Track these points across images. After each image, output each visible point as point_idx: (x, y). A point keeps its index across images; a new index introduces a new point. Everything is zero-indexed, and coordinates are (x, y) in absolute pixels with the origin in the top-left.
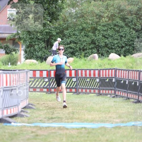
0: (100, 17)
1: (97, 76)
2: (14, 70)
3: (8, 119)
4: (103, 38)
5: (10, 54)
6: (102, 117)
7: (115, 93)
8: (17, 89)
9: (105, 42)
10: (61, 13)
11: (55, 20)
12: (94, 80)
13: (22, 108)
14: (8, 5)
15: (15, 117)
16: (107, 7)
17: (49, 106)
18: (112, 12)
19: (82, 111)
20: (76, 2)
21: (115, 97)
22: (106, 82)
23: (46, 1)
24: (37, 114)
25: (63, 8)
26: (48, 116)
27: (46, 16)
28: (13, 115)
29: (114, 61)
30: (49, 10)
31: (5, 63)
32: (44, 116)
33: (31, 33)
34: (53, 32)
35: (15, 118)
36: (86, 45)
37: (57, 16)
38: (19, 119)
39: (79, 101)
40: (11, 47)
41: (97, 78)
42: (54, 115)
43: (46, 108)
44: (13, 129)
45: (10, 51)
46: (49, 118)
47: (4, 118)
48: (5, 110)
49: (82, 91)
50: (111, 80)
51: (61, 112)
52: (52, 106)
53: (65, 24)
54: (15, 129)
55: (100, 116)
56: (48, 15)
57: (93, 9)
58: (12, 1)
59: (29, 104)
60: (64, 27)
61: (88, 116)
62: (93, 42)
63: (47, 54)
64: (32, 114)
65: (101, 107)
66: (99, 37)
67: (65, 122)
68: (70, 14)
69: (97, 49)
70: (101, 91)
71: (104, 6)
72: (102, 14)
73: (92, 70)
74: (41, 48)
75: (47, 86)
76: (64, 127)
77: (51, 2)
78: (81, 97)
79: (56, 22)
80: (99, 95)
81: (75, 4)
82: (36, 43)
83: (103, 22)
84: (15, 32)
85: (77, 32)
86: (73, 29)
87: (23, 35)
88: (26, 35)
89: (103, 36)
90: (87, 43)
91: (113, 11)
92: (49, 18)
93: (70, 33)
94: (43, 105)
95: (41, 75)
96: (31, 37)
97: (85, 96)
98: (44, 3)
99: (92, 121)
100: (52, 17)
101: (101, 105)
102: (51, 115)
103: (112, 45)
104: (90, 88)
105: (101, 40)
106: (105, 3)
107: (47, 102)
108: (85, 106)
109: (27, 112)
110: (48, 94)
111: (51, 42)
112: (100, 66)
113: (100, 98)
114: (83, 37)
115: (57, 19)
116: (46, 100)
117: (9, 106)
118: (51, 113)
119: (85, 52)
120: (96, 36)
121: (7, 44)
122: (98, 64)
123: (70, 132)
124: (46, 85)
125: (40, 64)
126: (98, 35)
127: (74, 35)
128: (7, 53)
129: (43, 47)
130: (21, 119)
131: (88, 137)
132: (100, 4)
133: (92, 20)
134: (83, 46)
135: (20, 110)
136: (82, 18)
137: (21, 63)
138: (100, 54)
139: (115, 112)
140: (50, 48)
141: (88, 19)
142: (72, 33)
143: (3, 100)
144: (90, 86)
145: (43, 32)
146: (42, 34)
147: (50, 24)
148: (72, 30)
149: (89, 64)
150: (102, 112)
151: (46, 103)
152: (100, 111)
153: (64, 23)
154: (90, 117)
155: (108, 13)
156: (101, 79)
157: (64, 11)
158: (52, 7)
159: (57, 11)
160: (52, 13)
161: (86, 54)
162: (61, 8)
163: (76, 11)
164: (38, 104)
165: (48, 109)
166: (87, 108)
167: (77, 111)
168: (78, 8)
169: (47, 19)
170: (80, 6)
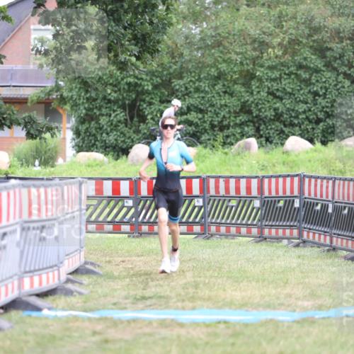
0: (262, 45)
1: (254, 192)
2: (47, 179)
3: (34, 300)
4: (270, 97)
5: (38, 138)
6: (269, 295)
7: (300, 235)
8: (56, 224)
9: (275, 109)
10: (165, 37)
11: (149, 52)
12: (247, 203)
13: (70, 272)
14: (33, 15)
15: (51, 295)
16: (278, 20)
17: (137, 269)
18: (291, 34)
19: (219, 280)
20: (202, 9)
21: (301, 245)
22: (277, 208)
23: (126, 6)
24: (106, 289)
25: (171, 24)
26: (135, 293)
27: (127, 43)
28: (45, 290)
29: (296, 156)
30: (135, 30)
31: (26, 161)
32: (124, 293)
33: (89, 86)
34: (146, 83)
35: (51, 298)
36: (227, 116)
37: (154, 42)
38: (61, 300)
39: (211, 256)
40: (40, 122)
41: (256, 197)
42: (149, 290)
43: (129, 273)
44: (46, 326)
45: (37, 130)
46: (135, 298)
47: (24, 299)
48: (26, 277)
49: (218, 230)
50: (289, 202)
51: (166, 283)
52: (142, 268)
53: (175, 63)
54: (52, 325)
55: (262, 292)
56: (133, 42)
57: (244, 25)
58: (44, 6)
59: (86, 263)
60: (171, 71)
61: (233, 293)
62: (245, 109)
63: (129, 137)
64: (93, 288)
65: (265, 270)
66: (259, 97)
67: (177, 308)
68: (187, 38)
69: (254, 126)
70: (266, 231)
71: (272, 18)
72: (267, 39)
73: (243, 177)
74: (114, 123)
75: (132, 217)
76: (172, 320)
79: (153, 58)
80: (259, 241)
81: (200, 13)
82: (104, 111)
83: (270, 58)
84: (50, 84)
85: (204, 83)
86: (194, 77)
87: (71, 90)
88: (77, 92)
89: (271, 93)
90: (230, 112)
91: (294, 32)
92: (135, 50)
93: (187, 85)
94: (121, 266)
95: (116, 190)
96: (90, 96)
97: (225, 244)
99: (244, 305)
100: (142, 45)
101: (266, 265)
102: (141, 291)
103: (291, 117)
104: (239, 222)
105: (264, 104)
106: (275, 12)
107: (131, 256)
108: (224, 268)
109: (81, 284)
110: (134, 237)
111: (141, 108)
112: (264, 168)
113: (264, 248)
114: (220, 96)
115: (154, 52)
116: (128, 252)
117: (37, 268)
118: (139, 285)
119: (226, 132)
120: (252, 93)
121: (32, 115)
122: (258, 162)
123: (188, 333)
124: (128, 217)
125: (114, 162)
126: (257, 90)
127: (197, 90)
128: (30, 136)
129: (119, 122)
130: (66, 301)
131: (233, 344)
132: (261, 14)
133: (241, 53)
134: (220, 119)
135: (64, 277)
136: (217, 49)
137: (65, 161)
138: (263, 139)
139: (302, 283)
140: (137, 124)
141: (233, 50)
142: (193, 86)
143: (22, 252)
144: (238, 219)
145: (119, 83)
146: (116, 89)
147: (138, 63)
148: (193, 79)
149: (235, 163)
151: (129, 261)
152: (264, 281)
153: (173, 61)
154: (238, 295)
155: (281, 35)
156: (265, 201)
157: (173, 32)
158: (142, 21)
159: (155, 32)
160: (143, 35)
161: (228, 137)
162: (164, 24)
163: (202, 32)
164: (109, 262)
165: (133, 275)
166: (230, 271)
167: (205, 281)
168: (208, 24)
169: (129, 51)
170: (213, 18)
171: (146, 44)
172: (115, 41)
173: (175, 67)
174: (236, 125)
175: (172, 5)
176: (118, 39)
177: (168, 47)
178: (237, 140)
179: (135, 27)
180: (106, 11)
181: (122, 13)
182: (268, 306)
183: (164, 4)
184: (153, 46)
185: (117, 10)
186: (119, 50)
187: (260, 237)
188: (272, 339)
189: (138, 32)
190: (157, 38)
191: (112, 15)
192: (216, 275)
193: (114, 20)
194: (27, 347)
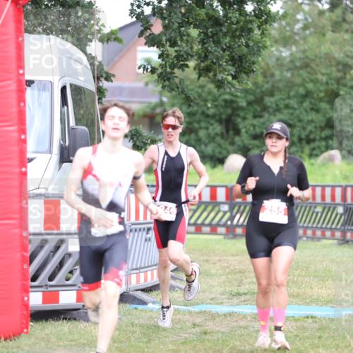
0: (346, 67)
3: (140, 295)
5: (143, 150)
10: (260, 59)
11: (245, 73)
12: (332, 209)
14: (139, 37)
15: (155, 290)
17: (231, 267)
19: (306, 279)
23: (224, 30)
24: (205, 285)
25: (265, 47)
26: (230, 289)
27: (225, 64)
28: (150, 285)
30: (233, 52)
32: (221, 290)
33: (192, 101)
34: (240, 100)
35: (154, 293)
36: (313, 130)
37: (250, 63)
40: (145, 134)
41: (339, 204)
42: (243, 287)
43: (225, 271)
44: (151, 318)
45: (143, 142)
46: (231, 294)
47: (131, 293)
48: (133, 273)
49: (305, 233)
52: (237, 267)
53: (267, 82)
54: (156, 318)
56: (230, 62)
57: (329, 49)
58: (150, 29)
60: (264, 89)
61: (320, 291)
62: (329, 124)
63: (225, 149)
68: (278, 59)
70: (349, 235)
72: (351, 62)
73: (328, 186)
74: (212, 136)
75: (227, 221)
77: (238, 33)
78: (304, 248)
79: (248, 77)
80: (342, 244)
81: (290, 37)
82: (203, 124)
84: (154, 101)
85: (293, 100)
90: (316, 127)
92: (232, 70)
93: (278, 103)
94: (218, 265)
95: (213, 196)
97: (311, 246)
98: (221, 34)
99: (329, 302)
100: (239, 66)
101: (348, 266)
102: (236, 287)
104: (324, 226)
107: (226, 256)
108: (311, 268)
109: (181, 280)
110: (229, 238)
111: (236, 122)
112: (346, 178)
113: (346, 251)
114: (307, 112)
115: (249, 72)
116: (224, 251)
117: (143, 265)
118: (235, 282)
119: (313, 145)
121: (138, 128)
122: (341, 173)
125: (211, 171)
127: (287, 106)
128: (136, 147)
129: (217, 134)
131: (320, 337)
132: (345, 40)
133: (327, 74)
134: (306, 133)
136: (305, 70)
140: (232, 136)
141: (319, 71)
142: (283, 103)
144: (323, 223)
145: (217, 99)
147: (234, 82)
148: (283, 97)
149: (320, 173)
151: (224, 260)
153: (266, 80)
154: (324, 293)
156: (347, 208)
157: (267, 55)
158: (239, 44)
159: (250, 54)
160: (239, 57)
161: (314, 149)
162: (258, 47)
163: (291, 54)
164: (207, 261)
165: (229, 273)
166: (316, 271)
167: (293, 280)
168: (297, 47)
169: (226, 71)
170: (302, 42)
171: (242, 65)
172: (215, 61)
173: (267, 86)
174: (321, 139)
175: (267, 30)
176: (217, 58)
177: (261, 68)
178: (322, 152)
179: (233, 49)
180: (206, 34)
181: (221, 36)
183: (259, 29)
184: (248, 66)
185: (217, 34)
186: (218, 72)
187: (342, 240)
189: (236, 54)
190: (252, 59)
191: (212, 37)
192: (304, 274)
193: (214, 42)
194: (134, 337)
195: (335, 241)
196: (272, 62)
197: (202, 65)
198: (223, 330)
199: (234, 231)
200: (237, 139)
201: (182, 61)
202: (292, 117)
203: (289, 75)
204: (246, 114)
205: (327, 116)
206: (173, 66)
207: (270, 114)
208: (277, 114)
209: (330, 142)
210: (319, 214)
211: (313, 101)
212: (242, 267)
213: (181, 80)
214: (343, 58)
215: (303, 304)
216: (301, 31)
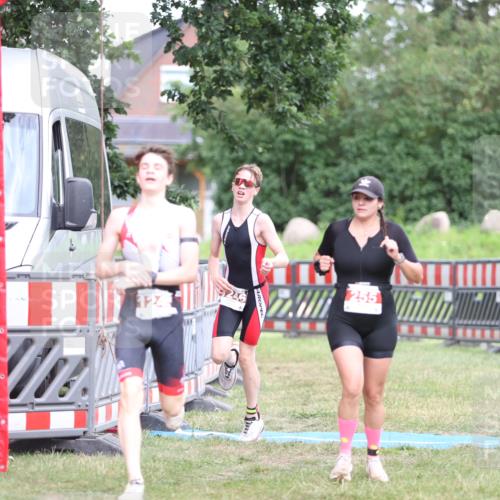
0: (456, 95)
1: (445, 282)
4: (466, 161)
6: (465, 415)
8: (194, 320)
9: (471, 177)
10: (335, 83)
11: (314, 102)
12: (436, 296)
13: (209, 381)
14: (166, 52)
15: (186, 410)
16: (476, 63)
17: (294, 378)
18: (493, 81)
19: (400, 394)
20: (380, 48)
22: (474, 303)
23: (285, 41)
25: (342, 66)
26: (293, 409)
27: (286, 89)
30: (298, 72)
32: (278, 409)
33: (236, 143)
34: (307, 141)
36: (410, 183)
37: (321, 89)
38: (198, 417)
40: (172, 190)
41: (446, 289)
42: (311, 405)
43: (285, 383)
44: (180, 450)
46: (293, 416)
47: (152, 414)
50: (490, 296)
51: (333, 397)
52: (302, 377)
53: (345, 116)
54: (188, 449)
55: (456, 411)
56: (293, 87)
57: (432, 69)
58: (180, 41)
60: (340, 126)
61: (419, 411)
62: (433, 175)
63: (285, 210)
64: (239, 401)
65: (459, 381)
66: (452, 161)
68: (360, 84)
69: (445, 197)
70: (460, 333)
71: (469, 60)
72: (462, 87)
73: (431, 263)
75: (289, 311)
80: (451, 345)
81: (377, 52)
83: (465, 112)
84: (185, 141)
85: (382, 142)
87: (212, 148)
88: (220, 152)
89: (466, 156)
90: (413, 180)
91: (495, 78)
92: (296, 97)
93: (361, 145)
94: (274, 374)
98: (280, 47)
99: (432, 427)
100: (305, 94)
101: (459, 376)
102: (300, 406)
104: (425, 319)
105: (456, 169)
106: (472, 53)
107: (287, 362)
108: (407, 379)
109: (224, 396)
110: (290, 337)
111: (300, 172)
112: (456, 251)
113: (457, 355)
114: (401, 158)
115: (320, 101)
116: (283, 355)
118: (299, 399)
119: (409, 205)
120: (442, 156)
122: (449, 244)
124: (283, 311)
126: (449, 151)
127: (373, 150)
129: (273, 190)
130: (206, 418)
132: (455, 56)
133: (430, 105)
134: (401, 189)
135: (202, 388)
136: (398, 98)
137: (202, 239)
138: (456, 216)
140: (295, 193)
141: (418, 101)
142: (367, 146)
144: (424, 316)
145: (274, 139)
146: (270, 146)
147: (300, 114)
148: (368, 137)
150: (464, 399)
151: (284, 368)
152: (457, 396)
153: (343, 113)
154: (425, 414)
155: (481, 83)
156: (458, 294)
157: (344, 77)
158: (306, 61)
159: (321, 76)
160: (306, 80)
161: (411, 211)
162: (332, 66)
163: (379, 77)
165: (290, 386)
166: (414, 383)
168: (387, 67)
169: (288, 100)
170: (394, 59)
171: (310, 92)
172: (272, 86)
173: (344, 121)
174: (422, 196)
175: (345, 42)
176: (276, 82)
177: (337, 96)
178: (423, 215)
179: (297, 68)
180: (259, 48)
181: (281, 51)
182: (463, 429)
183: (334, 40)
184: (319, 93)
185: (274, 47)
186: (276, 98)
187: (451, 339)
188: (469, 471)
189: (301, 76)
190: (325, 84)
191: (268, 52)
192: (396, 387)
193: (271, 59)
194: (156, 477)
195: (441, 341)
196: (351, 87)
197: (253, 91)
198: (282, 466)
199: (298, 327)
200: (302, 196)
201: (223, 86)
202: (380, 166)
203: (375, 105)
204: (314, 161)
205: (430, 164)
206: (210, 93)
207: (348, 160)
208: (359, 160)
209: (434, 201)
210: (419, 303)
211: (409, 142)
212: (309, 378)
213: (221, 112)
214: (452, 81)
215: (394, 430)
216: (392, 44)
